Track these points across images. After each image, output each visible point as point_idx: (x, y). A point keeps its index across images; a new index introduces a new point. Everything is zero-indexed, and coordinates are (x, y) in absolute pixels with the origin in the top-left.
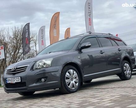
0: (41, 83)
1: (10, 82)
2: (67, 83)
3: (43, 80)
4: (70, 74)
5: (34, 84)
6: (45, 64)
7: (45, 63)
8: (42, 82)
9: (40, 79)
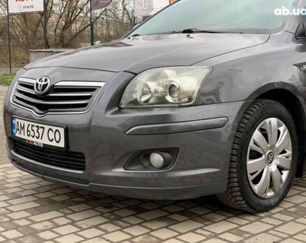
0: (146, 168)
1: (26, 137)
2: (252, 174)
3: (157, 159)
4: (265, 136)
5: (119, 171)
6: (171, 89)
7: (172, 86)
8: (151, 166)
9: (146, 154)
